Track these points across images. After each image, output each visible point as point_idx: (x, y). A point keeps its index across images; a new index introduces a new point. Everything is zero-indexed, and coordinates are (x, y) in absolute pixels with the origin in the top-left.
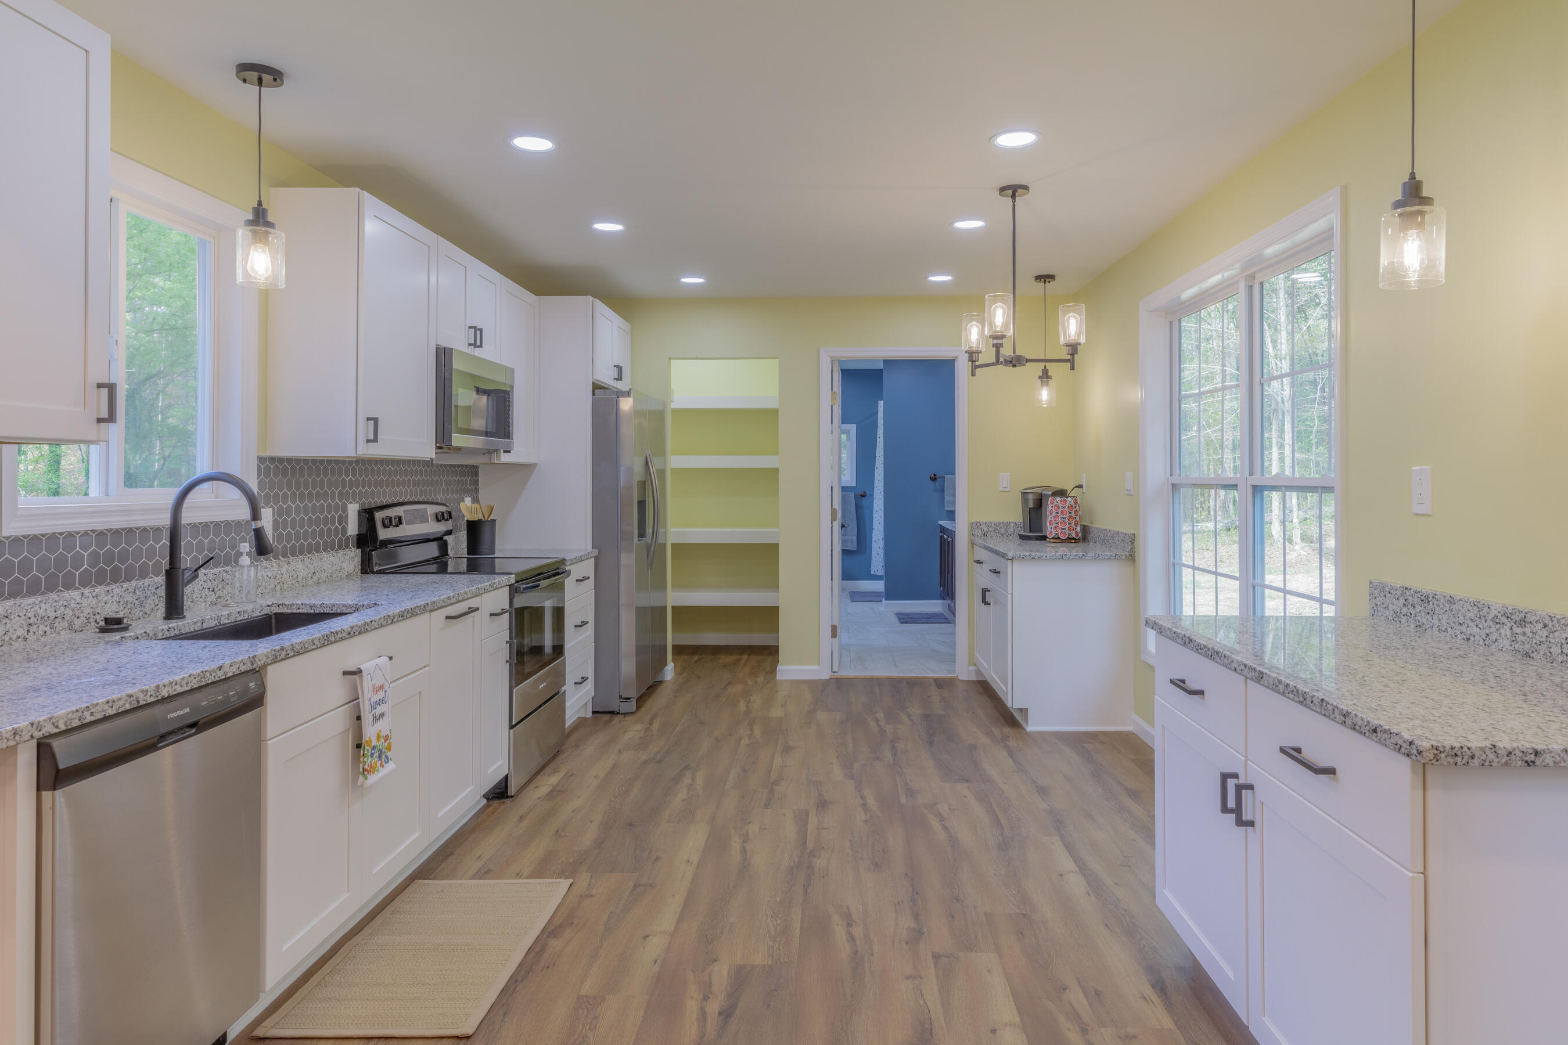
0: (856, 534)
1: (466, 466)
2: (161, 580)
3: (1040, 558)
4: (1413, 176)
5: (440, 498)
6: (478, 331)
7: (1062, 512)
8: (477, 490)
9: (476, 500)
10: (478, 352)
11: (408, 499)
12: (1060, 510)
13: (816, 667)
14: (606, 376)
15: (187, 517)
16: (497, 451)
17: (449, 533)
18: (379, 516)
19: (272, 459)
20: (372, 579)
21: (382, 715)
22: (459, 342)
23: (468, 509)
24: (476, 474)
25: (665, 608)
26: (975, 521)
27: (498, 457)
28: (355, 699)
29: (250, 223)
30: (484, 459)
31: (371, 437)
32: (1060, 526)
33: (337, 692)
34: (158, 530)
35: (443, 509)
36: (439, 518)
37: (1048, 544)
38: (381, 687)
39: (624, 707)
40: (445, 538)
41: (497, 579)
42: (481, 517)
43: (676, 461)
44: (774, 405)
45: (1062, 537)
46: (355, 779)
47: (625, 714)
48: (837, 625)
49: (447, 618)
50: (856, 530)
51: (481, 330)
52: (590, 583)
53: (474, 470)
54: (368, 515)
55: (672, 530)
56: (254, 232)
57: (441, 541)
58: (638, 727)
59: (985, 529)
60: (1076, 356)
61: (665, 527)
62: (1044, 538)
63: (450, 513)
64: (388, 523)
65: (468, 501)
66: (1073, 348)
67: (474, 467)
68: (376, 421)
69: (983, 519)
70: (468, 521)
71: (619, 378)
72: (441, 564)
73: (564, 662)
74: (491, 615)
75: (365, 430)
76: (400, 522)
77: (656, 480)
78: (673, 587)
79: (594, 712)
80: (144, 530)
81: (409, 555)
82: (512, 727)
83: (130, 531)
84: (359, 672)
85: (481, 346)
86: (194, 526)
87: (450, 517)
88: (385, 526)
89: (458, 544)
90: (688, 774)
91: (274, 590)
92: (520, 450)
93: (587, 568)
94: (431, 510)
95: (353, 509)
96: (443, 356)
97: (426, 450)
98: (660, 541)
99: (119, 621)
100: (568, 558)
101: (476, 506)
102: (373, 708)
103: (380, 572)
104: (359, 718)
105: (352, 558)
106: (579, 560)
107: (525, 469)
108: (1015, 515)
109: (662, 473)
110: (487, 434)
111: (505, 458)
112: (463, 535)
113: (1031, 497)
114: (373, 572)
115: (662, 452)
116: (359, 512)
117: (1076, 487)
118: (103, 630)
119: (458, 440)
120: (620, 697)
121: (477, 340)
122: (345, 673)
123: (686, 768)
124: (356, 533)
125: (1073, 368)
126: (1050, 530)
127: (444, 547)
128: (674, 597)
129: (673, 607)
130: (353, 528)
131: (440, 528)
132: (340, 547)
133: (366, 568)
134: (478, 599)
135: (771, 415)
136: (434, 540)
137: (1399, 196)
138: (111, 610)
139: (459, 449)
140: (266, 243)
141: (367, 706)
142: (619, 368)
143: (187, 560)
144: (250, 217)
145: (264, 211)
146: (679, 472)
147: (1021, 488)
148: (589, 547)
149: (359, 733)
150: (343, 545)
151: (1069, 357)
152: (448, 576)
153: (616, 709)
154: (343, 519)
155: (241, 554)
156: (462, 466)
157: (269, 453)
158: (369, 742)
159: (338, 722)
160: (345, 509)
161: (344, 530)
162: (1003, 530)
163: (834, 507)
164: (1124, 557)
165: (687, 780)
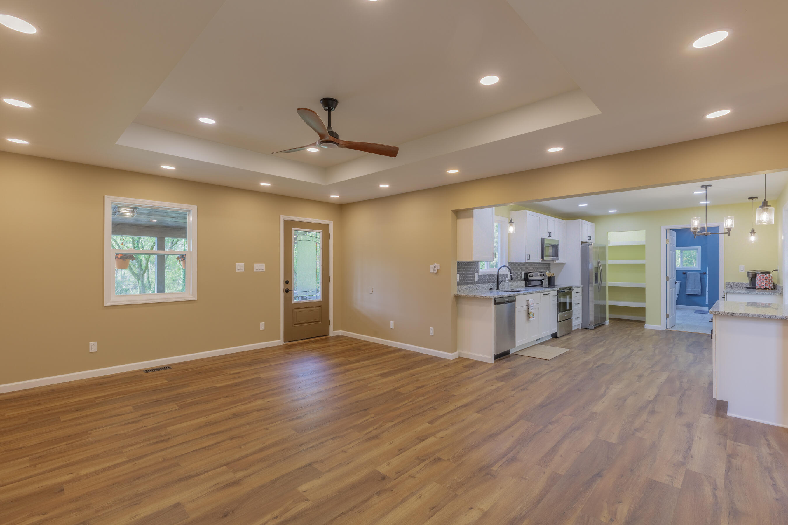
0: (701, 289)
1: (547, 264)
2: (496, 283)
3: (738, 293)
4: (765, 200)
5: (541, 271)
6: (550, 233)
7: (762, 279)
8: (550, 270)
9: (550, 272)
10: (550, 238)
11: (534, 271)
12: (761, 279)
13: (660, 326)
14: (586, 239)
15: (500, 273)
16: (555, 260)
17: (543, 279)
18: (529, 274)
19: (510, 263)
20: (527, 288)
21: (532, 309)
22: (545, 236)
23: (548, 274)
24: (550, 265)
25: (606, 306)
26: (727, 282)
27: (555, 262)
28: (528, 305)
29: (510, 223)
30: (552, 262)
31: (528, 258)
32: (761, 284)
33: (525, 303)
34: (496, 275)
35: (542, 274)
36: (541, 276)
37: (757, 290)
38: (532, 304)
39: (590, 327)
40: (542, 280)
41: (554, 289)
42: (551, 276)
43: (609, 262)
44: (644, 244)
45: (762, 288)
46: (528, 319)
47: (591, 329)
48: (669, 314)
49: (544, 294)
50: (700, 287)
51: (551, 233)
52: (580, 294)
53: (549, 265)
54: (526, 274)
55: (609, 282)
56: (510, 224)
57: (541, 281)
58: (594, 332)
59: (732, 285)
60: (730, 232)
61: (605, 281)
62: (755, 288)
63: (543, 275)
64: (530, 276)
65: (548, 272)
66: (729, 230)
67: (549, 264)
68: (529, 255)
69: (731, 281)
70: (548, 277)
71: (590, 239)
72: (541, 285)
73: (572, 312)
74: (553, 296)
75: (527, 257)
76: (533, 276)
77: (601, 268)
78: (609, 300)
79: (582, 328)
80: (493, 275)
81: (533, 283)
82: (558, 322)
83: (491, 275)
84: (529, 300)
85: (551, 236)
86: (501, 275)
87: (544, 275)
88: (530, 277)
89: (545, 282)
90: (605, 341)
91: (510, 287)
92: (561, 260)
93: (580, 290)
94: (539, 274)
95: (523, 273)
96: (542, 240)
97: (538, 260)
98: (603, 285)
99: (492, 289)
100: (573, 286)
101: (550, 273)
102: (531, 307)
103: (529, 286)
104: (529, 309)
105: (523, 283)
106: (577, 287)
107: (563, 264)
108: (746, 281)
109: (604, 266)
110: (552, 256)
111: (557, 262)
112: (547, 280)
113: (750, 274)
114: (528, 286)
115: (605, 259)
116: (525, 274)
117: (774, 270)
118: (490, 290)
119: (545, 258)
120: (589, 325)
121: (550, 234)
122: (526, 300)
123: (604, 340)
124: (524, 278)
125: (729, 235)
126: (757, 286)
127: (542, 283)
128: (609, 303)
129: (609, 306)
130: (523, 277)
131: (541, 278)
132: (521, 281)
133: (526, 285)
134: (550, 292)
135: (643, 246)
136: (540, 281)
137: (761, 205)
138: (490, 287)
139: (546, 260)
140: (512, 226)
141: (530, 307)
142: (590, 237)
143: (500, 280)
144: (510, 222)
145: (512, 220)
146: (612, 265)
147: (747, 271)
148: (580, 285)
149: (529, 311)
150: (521, 280)
151: (728, 232)
152: (543, 288)
153: (588, 328)
154: (522, 275)
155: (506, 280)
156: (546, 264)
157: (509, 262)
158: (530, 313)
159: (525, 308)
160: (522, 273)
161: (522, 277)
162: (740, 286)
163: (667, 276)
164: (778, 294)
165: (604, 341)
